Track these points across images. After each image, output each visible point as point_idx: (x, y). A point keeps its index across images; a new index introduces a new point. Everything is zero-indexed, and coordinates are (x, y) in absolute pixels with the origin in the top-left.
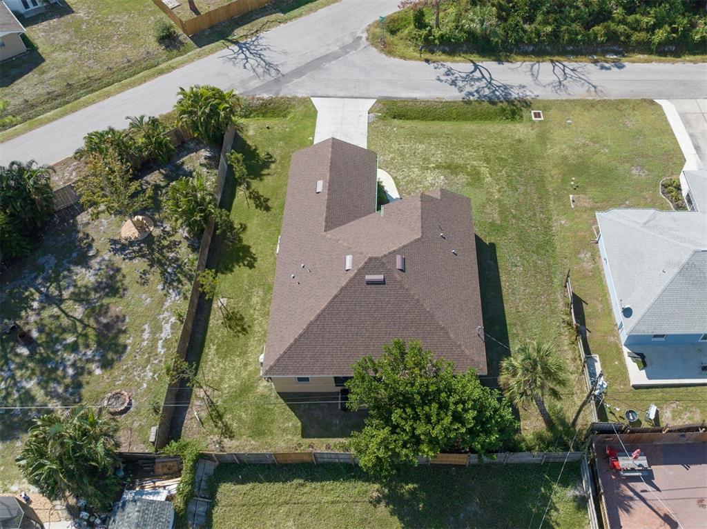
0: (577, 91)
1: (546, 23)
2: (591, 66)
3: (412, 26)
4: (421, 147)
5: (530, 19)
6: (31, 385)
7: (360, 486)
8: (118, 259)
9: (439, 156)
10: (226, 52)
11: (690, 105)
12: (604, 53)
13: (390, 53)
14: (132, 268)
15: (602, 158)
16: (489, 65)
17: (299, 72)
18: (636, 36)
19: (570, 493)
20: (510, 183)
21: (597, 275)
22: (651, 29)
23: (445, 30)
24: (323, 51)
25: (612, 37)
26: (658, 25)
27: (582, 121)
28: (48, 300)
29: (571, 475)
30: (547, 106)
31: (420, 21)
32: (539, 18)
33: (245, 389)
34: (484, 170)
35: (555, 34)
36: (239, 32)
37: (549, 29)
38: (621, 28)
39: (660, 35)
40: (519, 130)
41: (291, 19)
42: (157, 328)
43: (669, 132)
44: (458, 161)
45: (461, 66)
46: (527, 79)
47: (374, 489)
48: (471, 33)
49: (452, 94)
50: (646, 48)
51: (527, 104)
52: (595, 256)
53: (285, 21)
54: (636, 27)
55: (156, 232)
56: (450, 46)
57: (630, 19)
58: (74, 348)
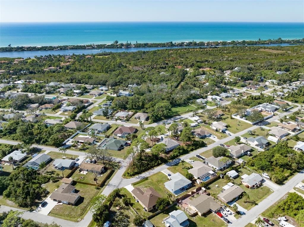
0: (152, 174)
1: (143, 168)
2: (151, 171)
3: (127, 174)
4: (141, 186)
5: (141, 168)
6: (124, 223)
7: (161, 214)
8: (120, 211)
9: (144, 186)
10: (107, 187)
11: (164, 170)
12: (151, 168)
13: (127, 178)
14: (122, 211)
15: (160, 179)
16: (140, 175)
17: (119, 185)
18: (153, 165)
19: (177, 206)
20: (153, 185)
21: (167, 190)
22: (155, 164)
23: (132, 173)
24: (119, 182)
25: (151, 166)
26: (155, 163)
27: (155, 177)
28: (117, 217)
29: (176, 205)
30: (150, 177)
31: (128, 174)
32: (142, 167)
33: (145, 213)
34: (150, 186)
35: (145, 169)
36: (106, 184)
37: (144, 168)
38: (151, 165)
39: (156, 164)
40: (149, 180)
41: (111, 179)
42: (131, 214)
43: (164, 174)
44: (146, 186)
45: (137, 176)
46: (146, 175)
47: (162, 214)
48: (136, 172)
49: (139, 180)
50: (155, 166)
51: (148, 177)
52: (166, 188)
53: (110, 180)
54: (153, 164)
55: (121, 207)
56: (134, 175)
57: (152, 163)
58: (124, 219)
